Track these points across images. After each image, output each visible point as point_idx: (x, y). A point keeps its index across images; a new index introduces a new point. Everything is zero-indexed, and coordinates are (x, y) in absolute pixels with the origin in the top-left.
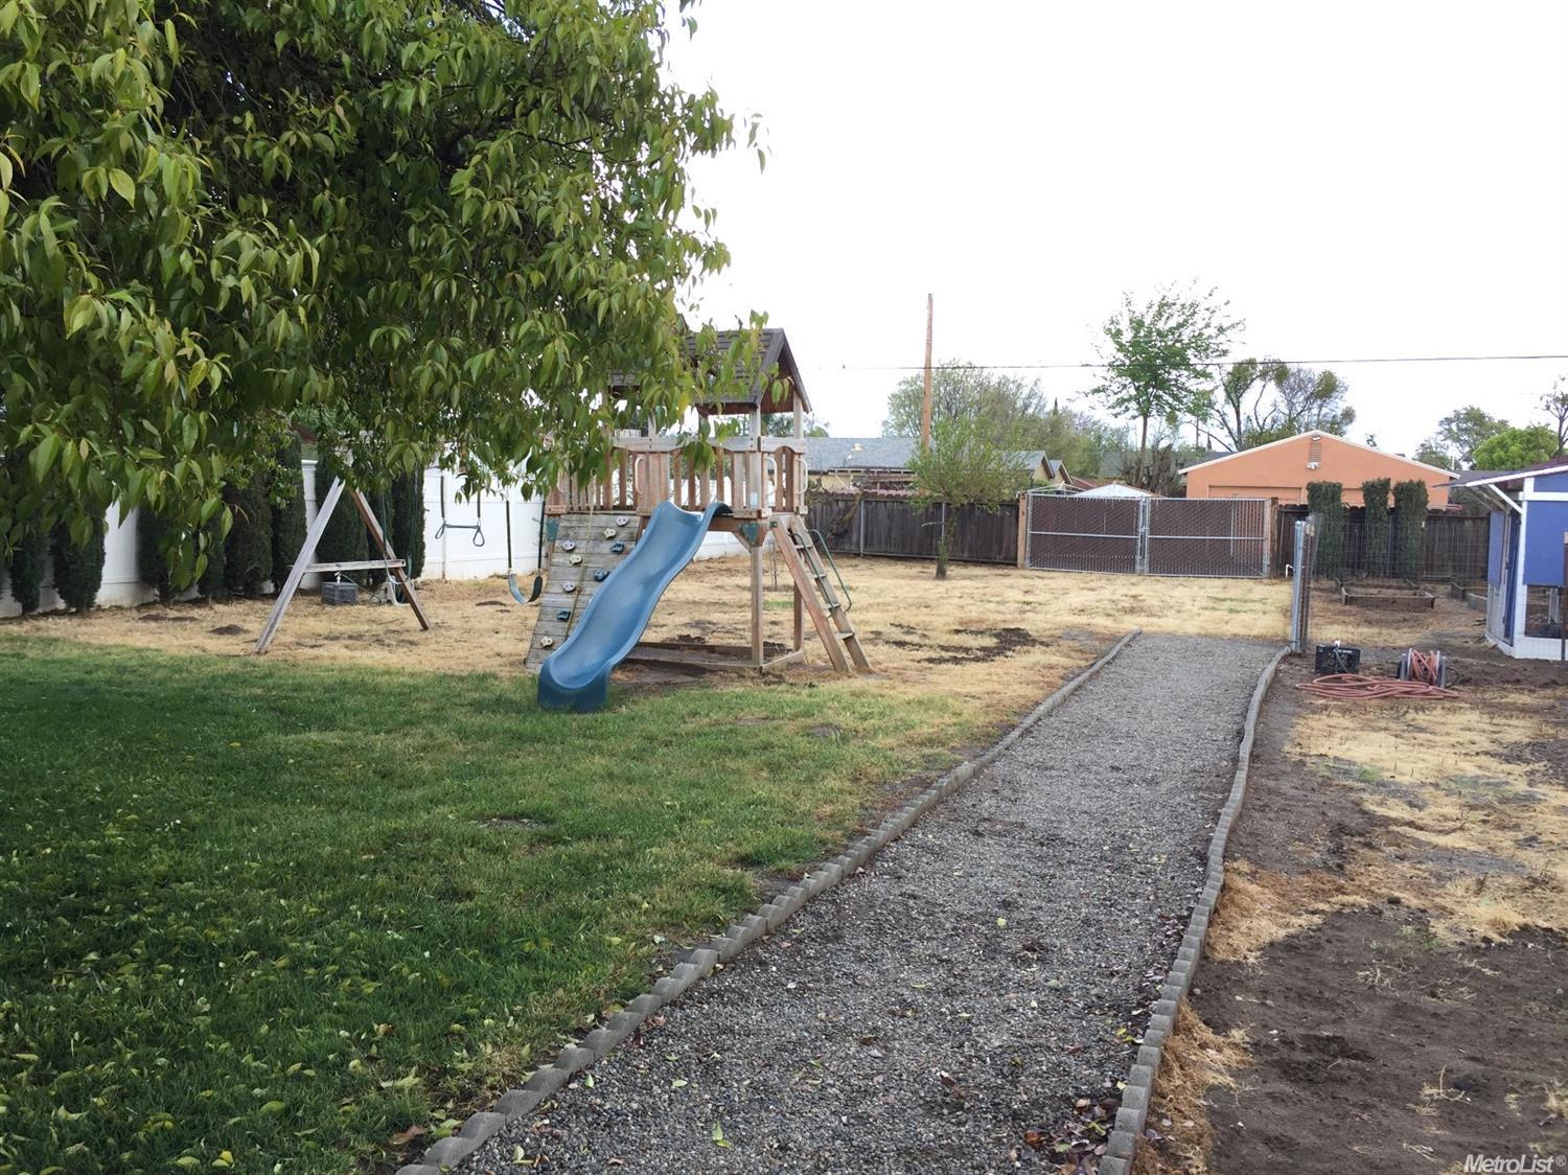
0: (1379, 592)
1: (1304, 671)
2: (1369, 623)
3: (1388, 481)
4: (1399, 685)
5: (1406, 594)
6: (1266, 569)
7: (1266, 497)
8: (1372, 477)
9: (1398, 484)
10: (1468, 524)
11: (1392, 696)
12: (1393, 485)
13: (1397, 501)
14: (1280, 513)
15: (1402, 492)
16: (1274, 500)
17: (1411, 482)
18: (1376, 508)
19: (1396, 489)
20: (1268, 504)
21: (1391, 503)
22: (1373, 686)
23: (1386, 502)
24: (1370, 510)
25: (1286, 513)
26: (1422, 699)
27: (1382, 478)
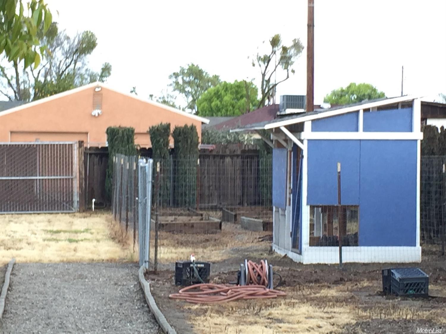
0: (175, 219)
1: (167, 285)
2: (181, 244)
3: (169, 125)
4: (244, 290)
5: (195, 219)
6: (76, 204)
7: (73, 141)
8: (156, 122)
9: (176, 128)
10: (228, 160)
11: (241, 299)
12: (172, 129)
13: (176, 142)
14: (85, 154)
15: (179, 135)
16: (81, 143)
17: (186, 126)
18: (161, 149)
19: (174, 132)
20: (76, 147)
21: (172, 144)
22: (226, 291)
23: (168, 143)
24: (156, 149)
25: (91, 154)
26: (263, 299)
27: (164, 123)
